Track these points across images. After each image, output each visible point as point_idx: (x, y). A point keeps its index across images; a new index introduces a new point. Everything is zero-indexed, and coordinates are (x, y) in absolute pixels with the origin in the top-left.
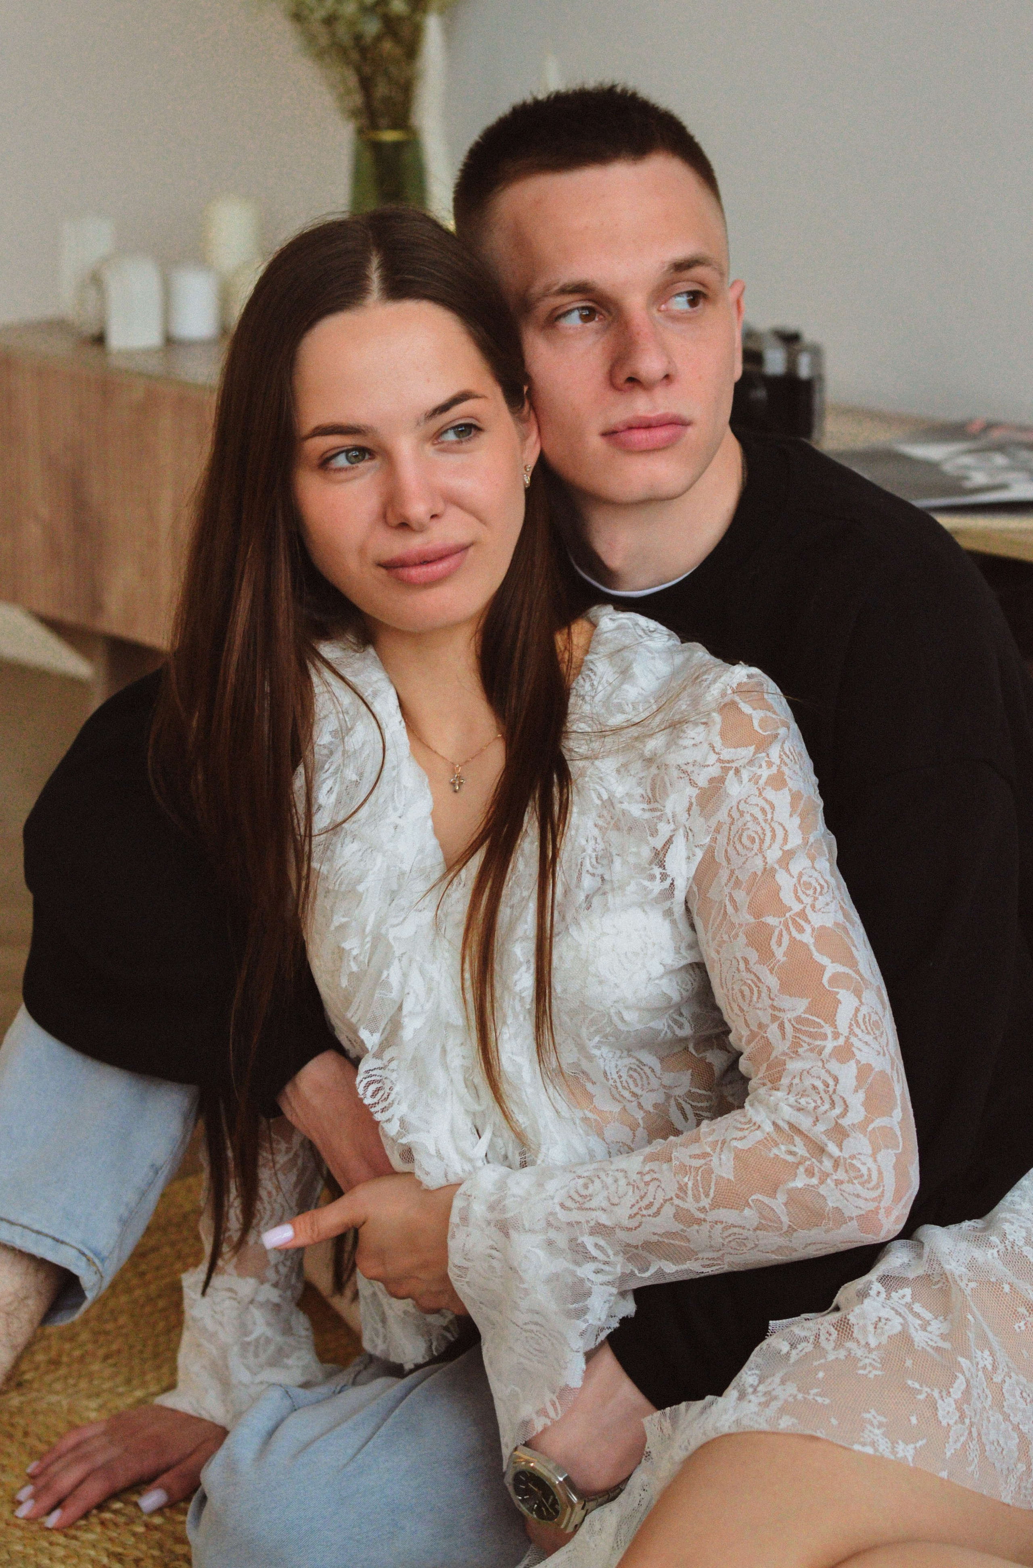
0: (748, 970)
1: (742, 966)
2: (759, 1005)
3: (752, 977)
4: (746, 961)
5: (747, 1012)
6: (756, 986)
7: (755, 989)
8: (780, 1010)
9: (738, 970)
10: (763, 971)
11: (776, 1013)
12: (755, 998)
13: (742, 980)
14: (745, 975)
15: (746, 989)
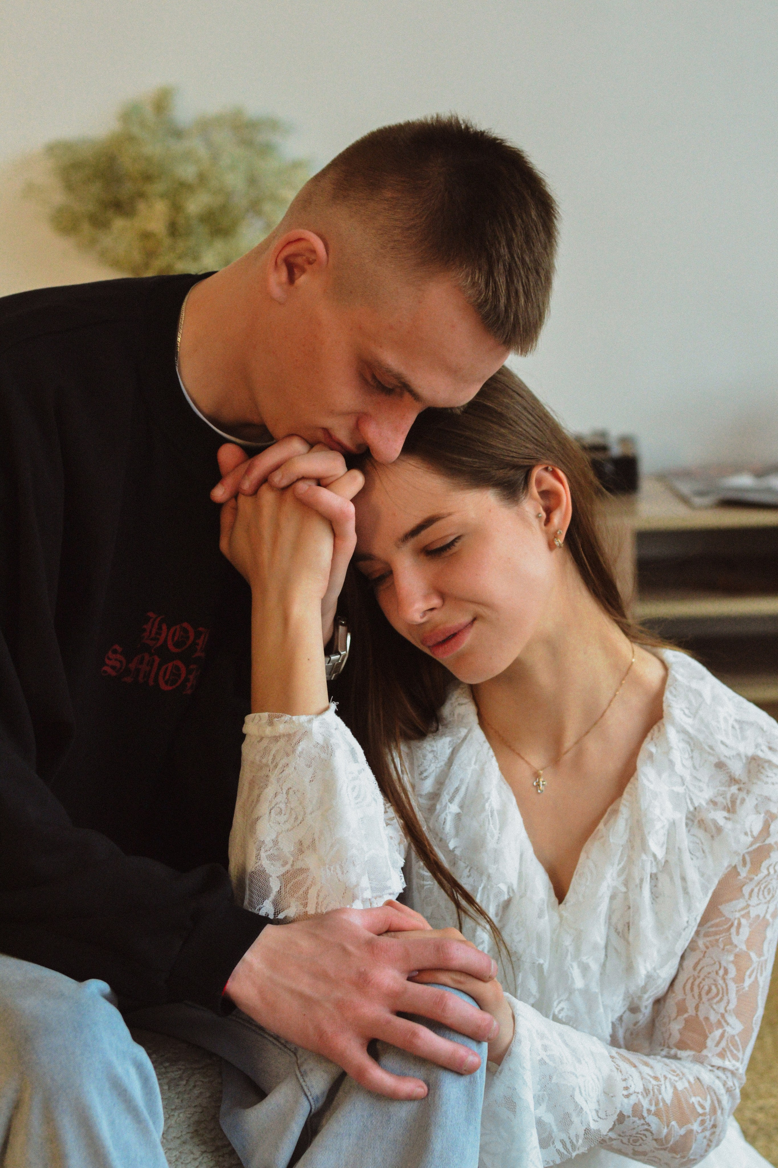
0: (724, 980)
1: (721, 972)
2: (715, 1006)
3: (724, 986)
4: (726, 972)
5: (703, 1003)
6: (723, 994)
7: (720, 995)
8: (726, 1021)
9: (717, 973)
10: (732, 987)
11: (722, 1021)
12: (715, 1000)
13: (715, 980)
14: (721, 982)
15: (714, 990)
